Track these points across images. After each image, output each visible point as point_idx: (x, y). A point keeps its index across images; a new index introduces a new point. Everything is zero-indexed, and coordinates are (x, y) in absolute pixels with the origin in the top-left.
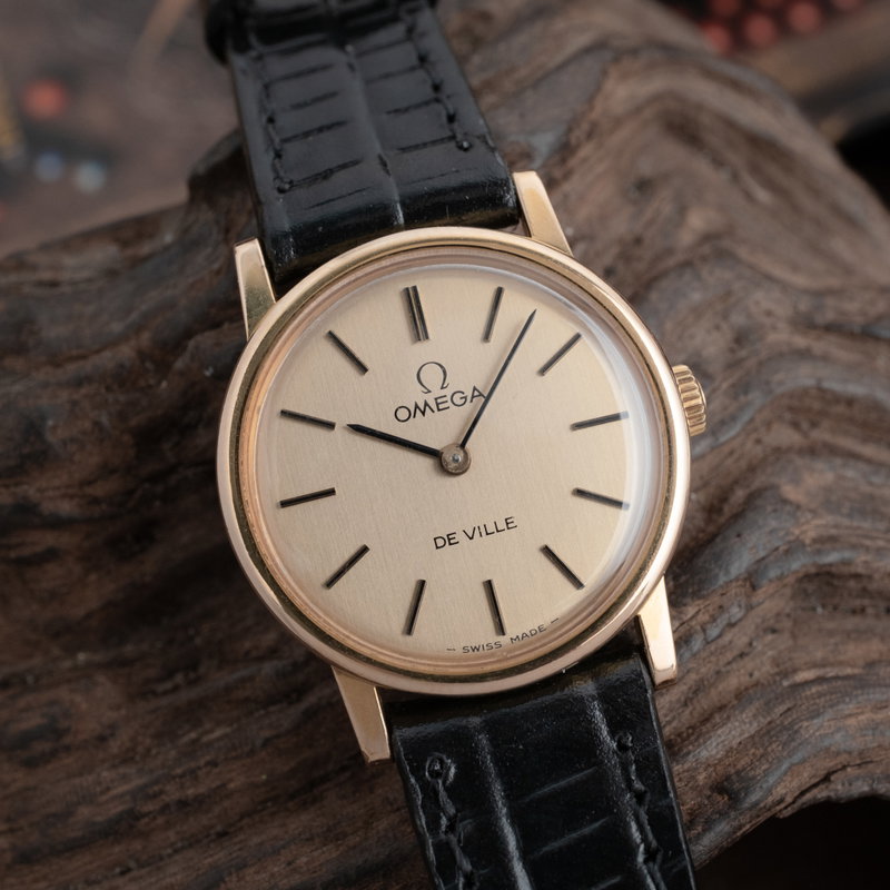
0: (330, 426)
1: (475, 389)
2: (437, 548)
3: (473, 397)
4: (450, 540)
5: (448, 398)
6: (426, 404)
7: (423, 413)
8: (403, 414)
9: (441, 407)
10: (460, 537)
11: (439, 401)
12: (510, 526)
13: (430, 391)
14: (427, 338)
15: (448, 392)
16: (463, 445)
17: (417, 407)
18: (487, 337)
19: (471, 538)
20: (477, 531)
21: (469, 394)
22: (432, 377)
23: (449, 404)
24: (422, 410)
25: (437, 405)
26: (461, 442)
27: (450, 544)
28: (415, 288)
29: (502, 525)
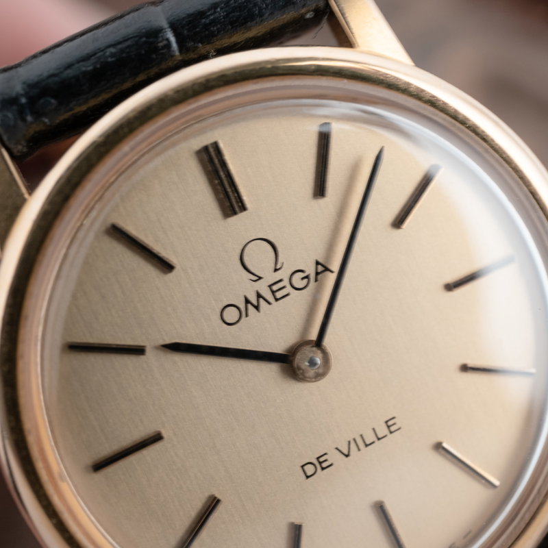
0: (139, 351)
1: (318, 263)
2: (308, 477)
3: (317, 274)
4: (321, 463)
5: (286, 282)
6: (259, 296)
7: (257, 308)
8: (231, 315)
9: (279, 295)
10: (334, 457)
11: (275, 288)
12: (392, 429)
13: (260, 278)
14: (243, 208)
15: (284, 274)
16: (318, 343)
17: (247, 301)
18: (320, 189)
19: (347, 456)
20: (353, 445)
21: (311, 271)
22: (260, 258)
23: (289, 289)
24: (253, 304)
25: (273, 292)
27: (323, 469)
28: (216, 146)
29: (382, 431)
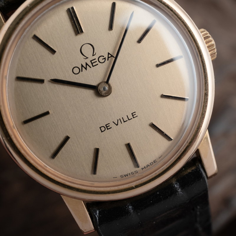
0: (42, 81)
1: (109, 54)
2: (102, 132)
3: (108, 58)
4: (107, 127)
5: (97, 60)
6: (87, 64)
7: (86, 69)
8: (76, 70)
9: (94, 64)
10: (112, 125)
11: (93, 62)
12: (134, 116)
13: (87, 58)
15: (96, 57)
16: (107, 82)
17: (82, 66)
18: (111, 27)
19: (117, 125)
20: (119, 121)
21: (106, 57)
22: (87, 50)
23: (98, 62)
24: (85, 67)
25: (92, 64)
26: (106, 80)
27: (108, 129)
28: (73, 8)
29: (130, 117)
